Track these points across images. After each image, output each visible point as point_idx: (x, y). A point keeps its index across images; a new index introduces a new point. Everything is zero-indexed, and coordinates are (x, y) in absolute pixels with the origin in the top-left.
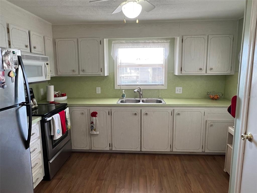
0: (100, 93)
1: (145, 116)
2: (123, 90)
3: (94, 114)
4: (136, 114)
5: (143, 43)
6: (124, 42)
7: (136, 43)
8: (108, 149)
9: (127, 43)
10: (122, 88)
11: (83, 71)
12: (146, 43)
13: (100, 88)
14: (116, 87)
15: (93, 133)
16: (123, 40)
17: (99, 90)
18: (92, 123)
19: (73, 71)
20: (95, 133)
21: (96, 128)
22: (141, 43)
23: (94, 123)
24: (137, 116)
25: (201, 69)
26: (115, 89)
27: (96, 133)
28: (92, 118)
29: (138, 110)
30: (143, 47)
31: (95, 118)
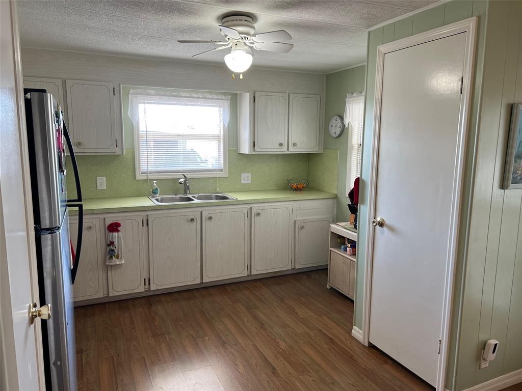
0: (105, 188)
1: (208, 222)
2: (155, 181)
3: (114, 227)
4: (192, 220)
5: (188, 97)
6: (152, 92)
7: (175, 96)
8: (141, 289)
9: (159, 95)
10: (150, 177)
11: (79, 144)
12: (193, 97)
13: (105, 177)
14: (139, 177)
15: (115, 263)
16: (150, 89)
17: (102, 183)
18: (112, 243)
20: (118, 263)
21: (120, 254)
22: (185, 97)
23: (116, 243)
24: (195, 223)
25: (281, 145)
26: (136, 179)
27: (120, 263)
28: (111, 234)
29: (195, 213)
30: (186, 105)
31: (116, 233)
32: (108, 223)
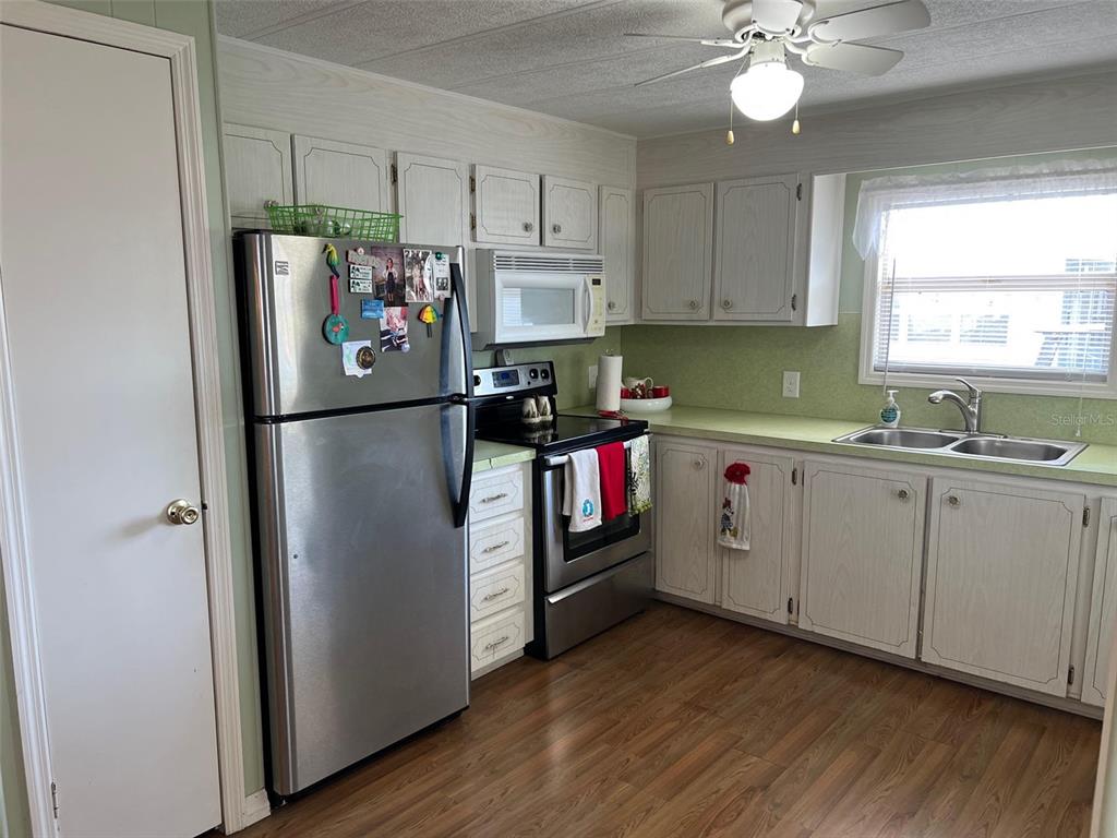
0: (798, 396)
1: (947, 509)
2: (891, 392)
3: (737, 473)
4: (903, 494)
5: (1004, 178)
6: (911, 179)
7: (968, 181)
8: (781, 617)
9: (924, 185)
10: (889, 382)
11: (726, 305)
12: (1019, 177)
13: (799, 374)
14: (865, 378)
15: (728, 544)
16: (905, 173)
17: (792, 384)
18: (727, 504)
19: (693, 305)
20: (734, 546)
21: (740, 528)
22: (993, 179)
23: (735, 504)
24: (911, 504)
26: (860, 382)
27: (739, 547)
28: (729, 484)
29: (912, 479)
31: (737, 486)
32: (730, 462)
